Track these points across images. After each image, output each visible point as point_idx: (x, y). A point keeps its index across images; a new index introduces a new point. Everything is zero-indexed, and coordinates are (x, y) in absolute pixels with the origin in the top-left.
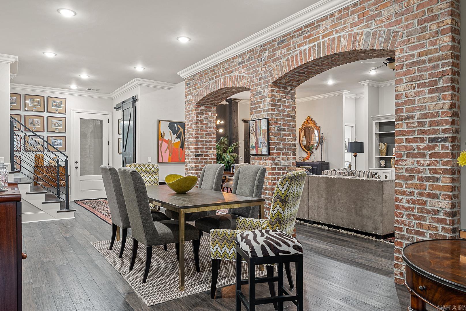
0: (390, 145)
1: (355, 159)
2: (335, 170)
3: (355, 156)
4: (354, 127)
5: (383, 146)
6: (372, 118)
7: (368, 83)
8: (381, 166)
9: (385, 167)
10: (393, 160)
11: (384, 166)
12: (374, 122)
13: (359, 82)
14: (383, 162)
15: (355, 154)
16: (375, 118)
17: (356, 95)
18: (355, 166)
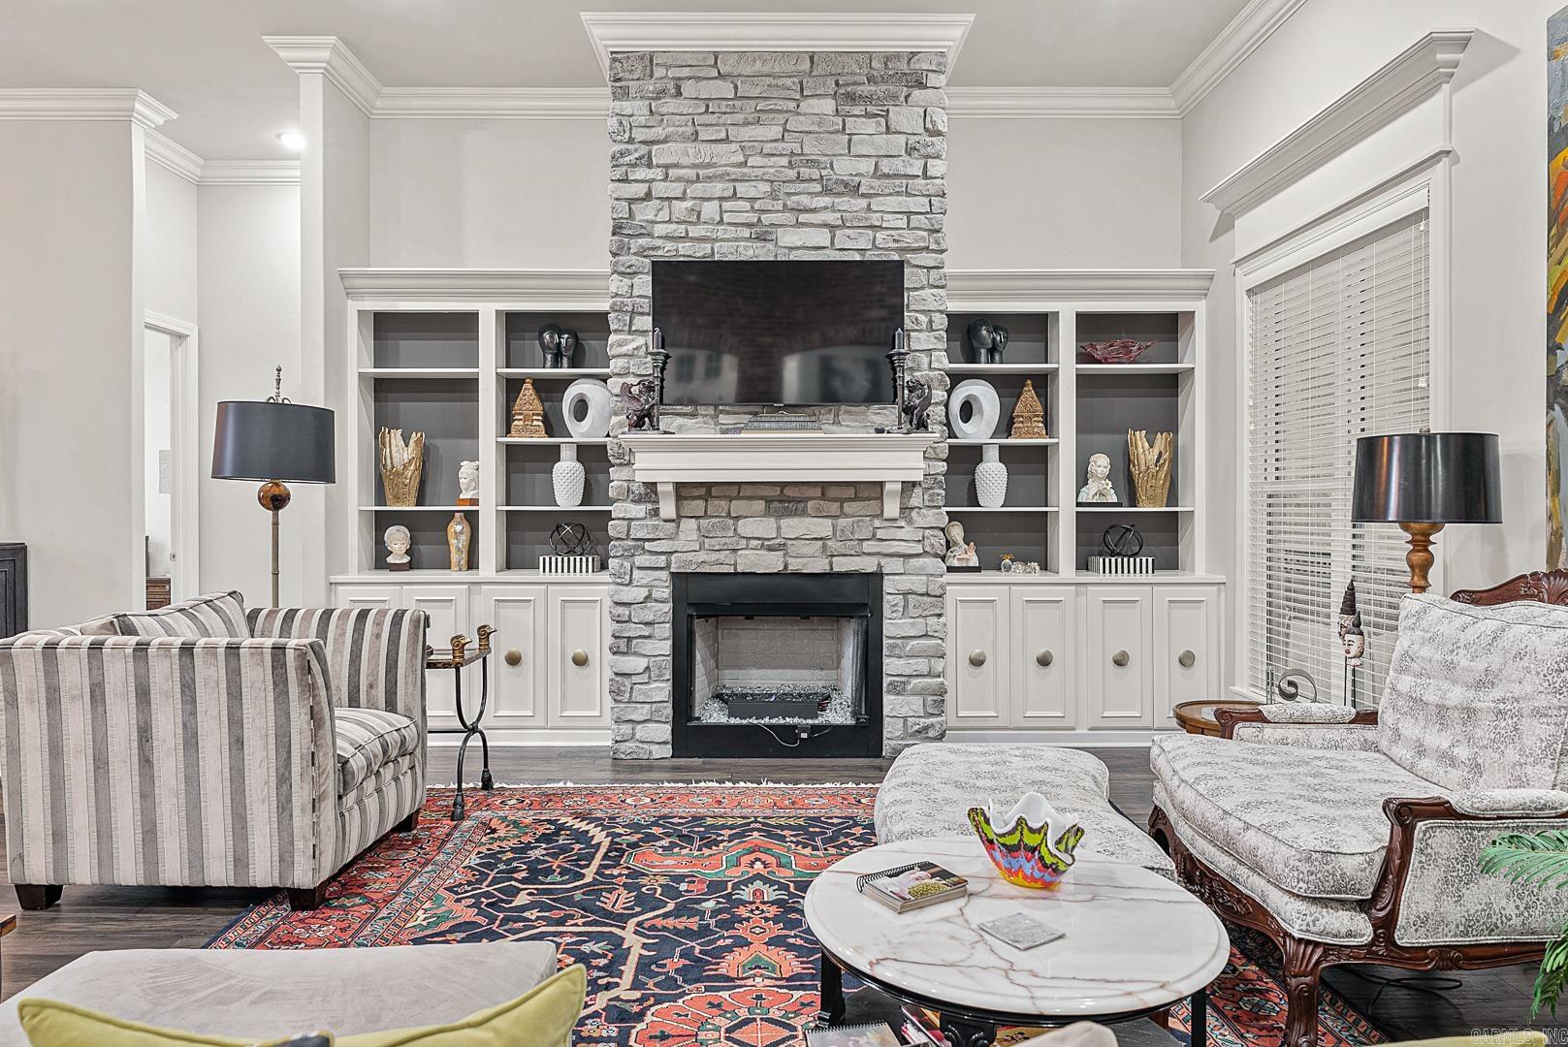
0: (439, 442)
1: (276, 524)
2: (128, 630)
3: (276, 502)
4: (193, 342)
5: (401, 452)
6: (343, 276)
7: (326, 54)
8: (390, 560)
9: (411, 566)
10: (459, 528)
11: (406, 559)
12: (353, 307)
13: (267, 39)
14: (397, 539)
15: (276, 491)
16: (358, 282)
17: (201, 161)
18: (276, 574)
